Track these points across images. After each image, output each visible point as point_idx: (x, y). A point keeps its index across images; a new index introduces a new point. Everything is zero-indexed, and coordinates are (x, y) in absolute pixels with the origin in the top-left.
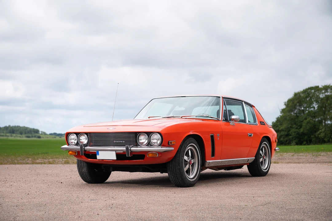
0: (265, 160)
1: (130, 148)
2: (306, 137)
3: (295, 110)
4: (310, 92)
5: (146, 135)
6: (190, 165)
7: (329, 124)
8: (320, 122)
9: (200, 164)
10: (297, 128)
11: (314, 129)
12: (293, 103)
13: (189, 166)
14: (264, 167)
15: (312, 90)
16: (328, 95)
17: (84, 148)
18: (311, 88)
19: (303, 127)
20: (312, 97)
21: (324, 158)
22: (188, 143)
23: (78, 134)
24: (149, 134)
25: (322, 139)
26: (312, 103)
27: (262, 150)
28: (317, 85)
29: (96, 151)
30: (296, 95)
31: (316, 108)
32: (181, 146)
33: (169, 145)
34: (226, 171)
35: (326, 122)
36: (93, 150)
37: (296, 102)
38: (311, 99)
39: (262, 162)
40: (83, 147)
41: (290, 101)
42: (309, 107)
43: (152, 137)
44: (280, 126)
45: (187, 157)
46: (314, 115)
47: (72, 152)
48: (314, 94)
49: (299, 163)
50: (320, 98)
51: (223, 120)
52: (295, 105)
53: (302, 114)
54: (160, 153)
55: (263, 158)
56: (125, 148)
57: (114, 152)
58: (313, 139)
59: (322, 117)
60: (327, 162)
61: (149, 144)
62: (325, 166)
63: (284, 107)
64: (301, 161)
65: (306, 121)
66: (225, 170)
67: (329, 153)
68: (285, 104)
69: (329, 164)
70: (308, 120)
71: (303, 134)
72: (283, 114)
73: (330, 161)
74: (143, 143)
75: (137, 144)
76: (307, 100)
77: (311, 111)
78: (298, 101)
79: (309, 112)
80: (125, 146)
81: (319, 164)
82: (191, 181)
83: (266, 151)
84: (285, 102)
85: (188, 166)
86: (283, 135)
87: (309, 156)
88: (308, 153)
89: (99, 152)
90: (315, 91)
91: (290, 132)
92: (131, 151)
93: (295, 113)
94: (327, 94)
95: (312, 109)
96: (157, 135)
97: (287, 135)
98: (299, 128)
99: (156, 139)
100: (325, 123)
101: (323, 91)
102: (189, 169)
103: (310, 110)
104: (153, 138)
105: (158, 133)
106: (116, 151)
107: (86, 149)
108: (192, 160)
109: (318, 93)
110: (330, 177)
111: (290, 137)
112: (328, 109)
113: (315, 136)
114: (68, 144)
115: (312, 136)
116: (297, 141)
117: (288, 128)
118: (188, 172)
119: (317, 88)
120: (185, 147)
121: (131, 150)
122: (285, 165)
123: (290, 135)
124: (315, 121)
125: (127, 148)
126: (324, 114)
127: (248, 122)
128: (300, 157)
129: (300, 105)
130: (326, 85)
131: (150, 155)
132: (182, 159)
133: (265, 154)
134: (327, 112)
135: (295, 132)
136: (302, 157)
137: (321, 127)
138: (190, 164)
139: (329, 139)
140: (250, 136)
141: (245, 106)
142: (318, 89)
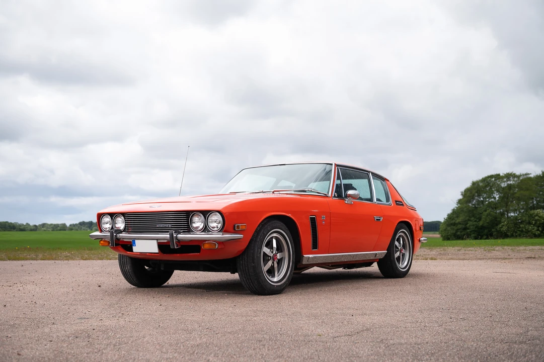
0: (403, 255)
1: (175, 236)
2: (486, 231)
3: (473, 201)
4: (490, 180)
5: (201, 215)
6: (275, 263)
7: (512, 216)
8: (502, 214)
9: (291, 260)
10: (475, 221)
11: (495, 221)
12: (471, 193)
13: (273, 263)
14: (402, 264)
15: (492, 178)
16: (510, 184)
17: (116, 236)
18: (491, 176)
19: (483, 219)
20: (492, 186)
21: (499, 253)
22: (269, 229)
23: (113, 215)
24: (206, 213)
25: (505, 233)
26: (493, 193)
27: (398, 240)
28: (498, 173)
29: (131, 240)
30: (474, 183)
31: (497, 199)
32: (257, 232)
33: (235, 231)
34: (346, 270)
35: (509, 215)
36: (127, 239)
37: (474, 191)
38: (491, 188)
39: (399, 257)
40: (115, 234)
41: (467, 190)
42: (489, 197)
43: (209, 218)
44: (456, 219)
45: (269, 250)
46: (494, 206)
47: (104, 241)
48: (495, 183)
49: (464, 259)
50: (501, 187)
51: (335, 196)
52: (474, 195)
53: (481, 205)
54: (221, 243)
55: (401, 252)
56: (169, 236)
57: (156, 241)
58: (494, 233)
59: (504, 208)
60: (501, 258)
61: (206, 229)
62: (496, 263)
63: (461, 197)
64: (467, 256)
65: (485, 213)
66: (344, 268)
67: (506, 247)
68: (462, 194)
69: (502, 262)
70: (488, 212)
71: (483, 227)
72: (459, 205)
73: (506, 257)
74: (197, 227)
75: (189, 230)
76: (486, 189)
77: (492, 201)
78: (476, 190)
79: (489, 203)
80: (168, 232)
81: (489, 261)
82: (274, 285)
83: (406, 243)
84: (462, 192)
85: (270, 263)
86: (459, 229)
87: (479, 251)
88: (480, 247)
89: (136, 241)
90: (495, 180)
91: (468, 225)
92: (177, 239)
93: (473, 204)
94: (509, 182)
95: (493, 200)
96: (216, 215)
97: (465, 229)
98: (478, 220)
99: (215, 222)
100: (507, 215)
101: (505, 180)
102: (272, 267)
103: (490, 200)
104: (211, 220)
105: (219, 212)
106: (157, 240)
107: (118, 237)
108: (278, 255)
109: (499, 181)
110: (498, 279)
111: (468, 231)
112: (511, 199)
113: (496, 229)
114: (101, 231)
115: (493, 230)
116: (476, 235)
117: (466, 221)
118: (271, 272)
119: (497, 177)
120: (264, 234)
121: (179, 238)
122: (443, 262)
123: (468, 229)
124: (496, 213)
125: (172, 235)
126: (507, 206)
127: (375, 201)
128: (467, 252)
129: (479, 196)
130: (508, 172)
131: (206, 246)
132: (257, 252)
133: (404, 246)
134: (510, 203)
135: (474, 225)
136: (470, 252)
137: (503, 220)
138: (274, 260)
139: (513, 233)
140: (377, 219)
141: (373, 179)
142: (499, 177)
